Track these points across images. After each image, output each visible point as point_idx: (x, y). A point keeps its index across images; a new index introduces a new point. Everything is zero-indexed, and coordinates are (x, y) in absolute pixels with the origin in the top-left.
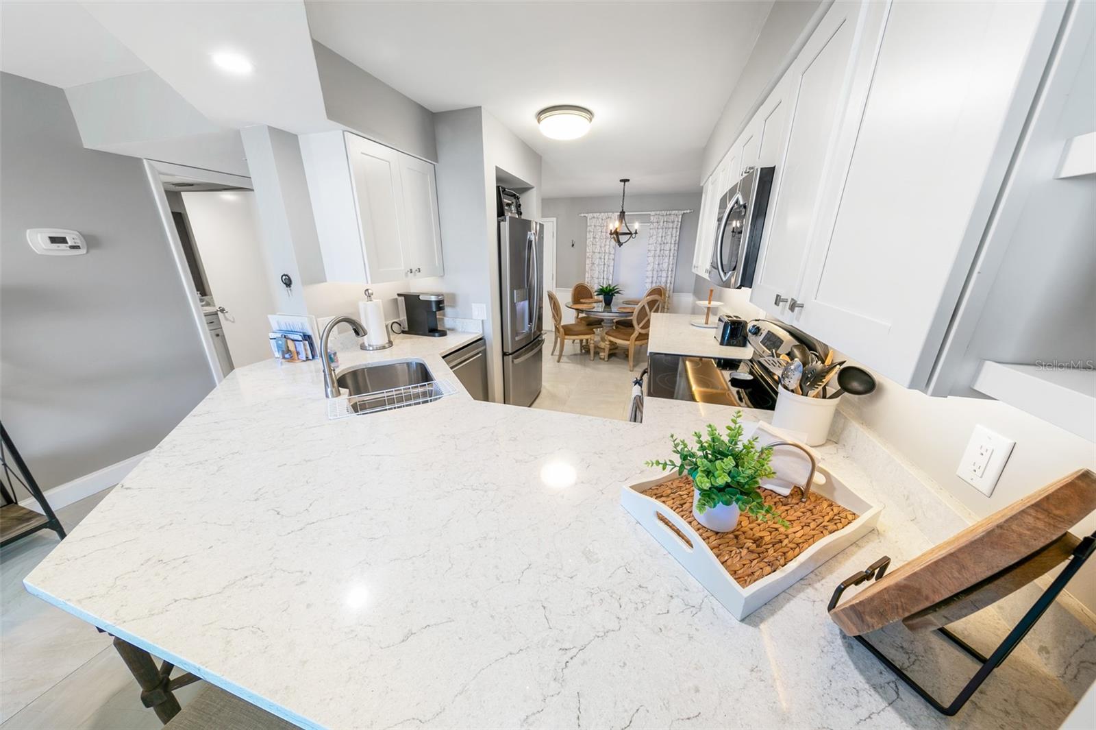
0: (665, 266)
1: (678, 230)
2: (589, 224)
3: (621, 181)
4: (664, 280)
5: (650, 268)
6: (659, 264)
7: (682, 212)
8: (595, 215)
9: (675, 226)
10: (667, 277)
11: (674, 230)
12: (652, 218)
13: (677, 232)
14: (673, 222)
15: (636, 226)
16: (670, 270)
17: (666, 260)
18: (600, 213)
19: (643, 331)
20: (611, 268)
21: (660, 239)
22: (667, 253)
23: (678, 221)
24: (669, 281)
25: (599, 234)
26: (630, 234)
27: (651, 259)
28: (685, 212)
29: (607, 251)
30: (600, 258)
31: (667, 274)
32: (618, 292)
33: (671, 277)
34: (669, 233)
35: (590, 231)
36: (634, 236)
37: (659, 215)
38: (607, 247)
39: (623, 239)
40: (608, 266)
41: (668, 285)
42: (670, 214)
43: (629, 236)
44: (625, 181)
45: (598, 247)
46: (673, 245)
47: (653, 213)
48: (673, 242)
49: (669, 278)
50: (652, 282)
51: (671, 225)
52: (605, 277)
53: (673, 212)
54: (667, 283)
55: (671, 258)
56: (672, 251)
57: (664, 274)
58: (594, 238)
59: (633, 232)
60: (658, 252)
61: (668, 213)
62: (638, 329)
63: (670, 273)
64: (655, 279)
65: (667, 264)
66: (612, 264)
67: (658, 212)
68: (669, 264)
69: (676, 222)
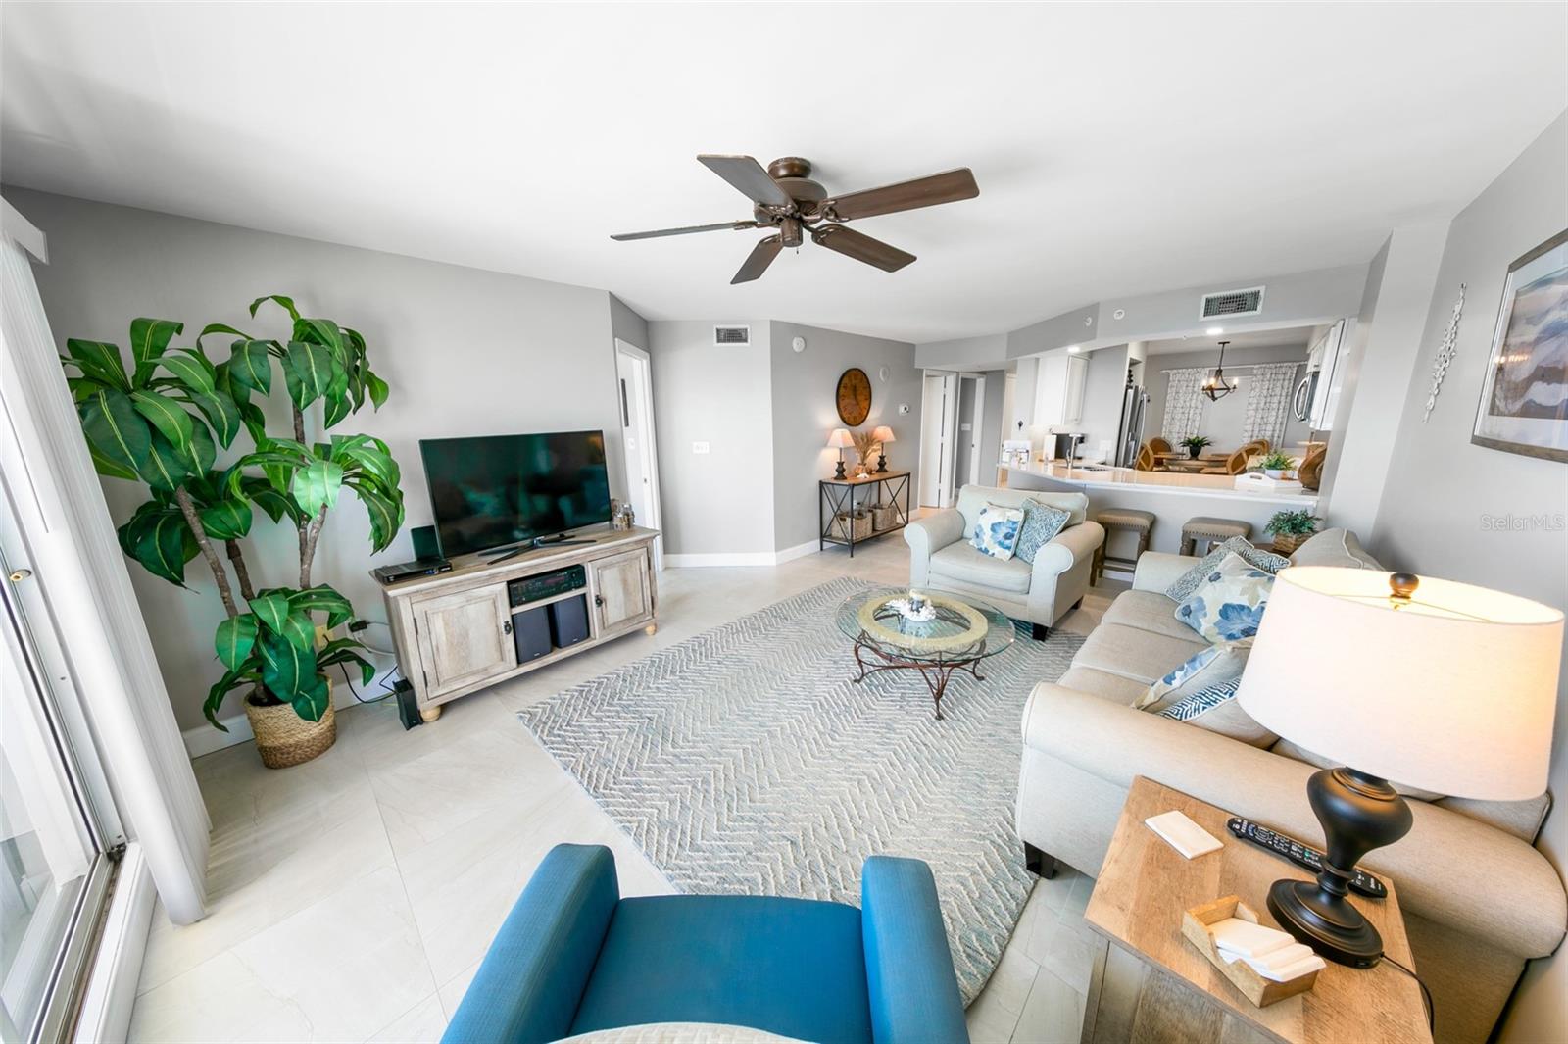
0: (1272, 419)
2: (1171, 379)
3: (1220, 343)
4: (1269, 434)
5: (1249, 421)
6: (1263, 418)
7: (1299, 363)
8: (1180, 371)
9: (1287, 377)
10: (1274, 433)
11: (1286, 383)
12: (1255, 371)
14: (1285, 374)
15: (1235, 381)
16: (1278, 423)
17: (1274, 413)
18: (1187, 368)
20: (1197, 424)
21: (1265, 392)
22: (1275, 405)
23: (1292, 373)
24: (1276, 435)
26: (1228, 389)
27: (1252, 412)
29: (1193, 405)
30: (1183, 413)
31: (1274, 428)
32: (1208, 444)
33: (1280, 431)
34: (1279, 385)
35: (1172, 387)
36: (1231, 390)
37: (1265, 367)
38: (1194, 401)
40: (1194, 420)
41: (1275, 439)
42: (1281, 366)
43: (1226, 391)
44: (1224, 343)
45: (1182, 402)
46: (1283, 398)
47: (1257, 366)
48: (1284, 394)
49: (1277, 432)
50: (1252, 437)
51: (1281, 377)
53: (1285, 364)
54: (1272, 437)
55: (1281, 411)
56: (1282, 403)
57: (1270, 428)
58: (1177, 393)
59: (1231, 387)
60: (1262, 405)
61: (1279, 365)
63: (1278, 426)
64: (1256, 433)
65: (1274, 417)
66: (1198, 418)
67: (1263, 365)
68: (1277, 417)
69: (1289, 374)
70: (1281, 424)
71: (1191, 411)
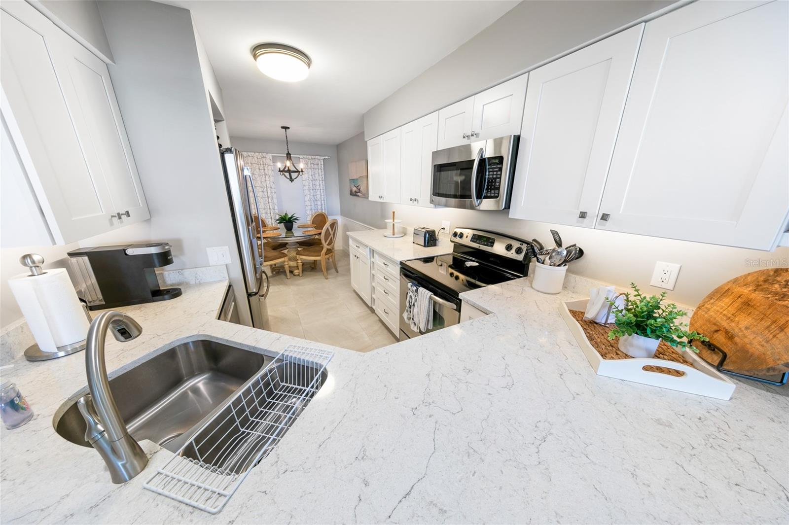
0: (319, 197)
1: (323, 170)
3: (282, 127)
4: (319, 207)
5: (307, 199)
6: (314, 196)
7: (323, 158)
8: (250, 154)
9: (320, 167)
10: (322, 205)
11: (320, 170)
13: (322, 172)
14: (318, 164)
15: (301, 166)
16: (322, 199)
17: (318, 192)
19: (329, 247)
20: (275, 201)
21: (311, 177)
23: (321, 164)
24: (323, 208)
25: (258, 170)
26: (298, 172)
27: (307, 192)
28: (325, 157)
30: (263, 192)
31: (321, 203)
32: (295, 219)
33: (325, 205)
34: (317, 173)
36: (301, 173)
37: (306, 158)
38: (268, 182)
39: (294, 175)
41: (324, 211)
42: (314, 159)
43: (297, 174)
44: (286, 128)
45: (259, 182)
46: (321, 182)
47: (301, 157)
48: (320, 179)
49: (323, 206)
51: (316, 166)
52: (271, 208)
53: (317, 157)
54: (322, 209)
55: (322, 191)
56: (321, 186)
57: (319, 203)
59: (300, 170)
61: (313, 157)
62: (326, 246)
63: (323, 202)
64: (313, 206)
65: (320, 195)
66: (275, 196)
67: (305, 156)
68: (321, 195)
69: (320, 165)
70: (324, 200)
71: (269, 190)
